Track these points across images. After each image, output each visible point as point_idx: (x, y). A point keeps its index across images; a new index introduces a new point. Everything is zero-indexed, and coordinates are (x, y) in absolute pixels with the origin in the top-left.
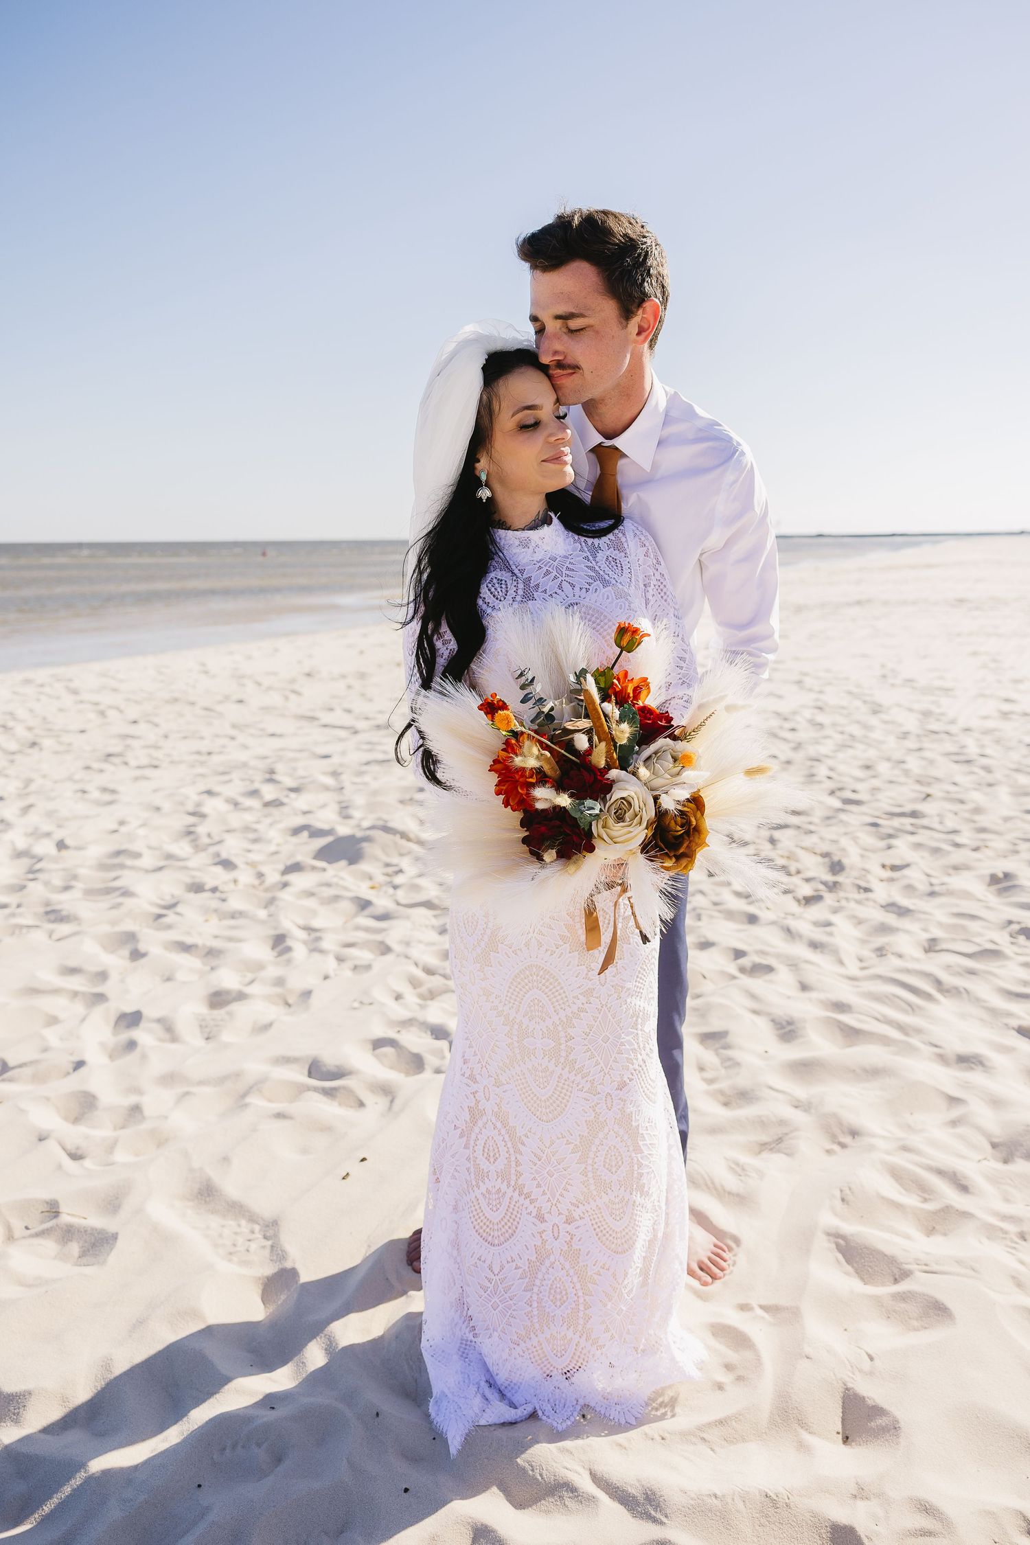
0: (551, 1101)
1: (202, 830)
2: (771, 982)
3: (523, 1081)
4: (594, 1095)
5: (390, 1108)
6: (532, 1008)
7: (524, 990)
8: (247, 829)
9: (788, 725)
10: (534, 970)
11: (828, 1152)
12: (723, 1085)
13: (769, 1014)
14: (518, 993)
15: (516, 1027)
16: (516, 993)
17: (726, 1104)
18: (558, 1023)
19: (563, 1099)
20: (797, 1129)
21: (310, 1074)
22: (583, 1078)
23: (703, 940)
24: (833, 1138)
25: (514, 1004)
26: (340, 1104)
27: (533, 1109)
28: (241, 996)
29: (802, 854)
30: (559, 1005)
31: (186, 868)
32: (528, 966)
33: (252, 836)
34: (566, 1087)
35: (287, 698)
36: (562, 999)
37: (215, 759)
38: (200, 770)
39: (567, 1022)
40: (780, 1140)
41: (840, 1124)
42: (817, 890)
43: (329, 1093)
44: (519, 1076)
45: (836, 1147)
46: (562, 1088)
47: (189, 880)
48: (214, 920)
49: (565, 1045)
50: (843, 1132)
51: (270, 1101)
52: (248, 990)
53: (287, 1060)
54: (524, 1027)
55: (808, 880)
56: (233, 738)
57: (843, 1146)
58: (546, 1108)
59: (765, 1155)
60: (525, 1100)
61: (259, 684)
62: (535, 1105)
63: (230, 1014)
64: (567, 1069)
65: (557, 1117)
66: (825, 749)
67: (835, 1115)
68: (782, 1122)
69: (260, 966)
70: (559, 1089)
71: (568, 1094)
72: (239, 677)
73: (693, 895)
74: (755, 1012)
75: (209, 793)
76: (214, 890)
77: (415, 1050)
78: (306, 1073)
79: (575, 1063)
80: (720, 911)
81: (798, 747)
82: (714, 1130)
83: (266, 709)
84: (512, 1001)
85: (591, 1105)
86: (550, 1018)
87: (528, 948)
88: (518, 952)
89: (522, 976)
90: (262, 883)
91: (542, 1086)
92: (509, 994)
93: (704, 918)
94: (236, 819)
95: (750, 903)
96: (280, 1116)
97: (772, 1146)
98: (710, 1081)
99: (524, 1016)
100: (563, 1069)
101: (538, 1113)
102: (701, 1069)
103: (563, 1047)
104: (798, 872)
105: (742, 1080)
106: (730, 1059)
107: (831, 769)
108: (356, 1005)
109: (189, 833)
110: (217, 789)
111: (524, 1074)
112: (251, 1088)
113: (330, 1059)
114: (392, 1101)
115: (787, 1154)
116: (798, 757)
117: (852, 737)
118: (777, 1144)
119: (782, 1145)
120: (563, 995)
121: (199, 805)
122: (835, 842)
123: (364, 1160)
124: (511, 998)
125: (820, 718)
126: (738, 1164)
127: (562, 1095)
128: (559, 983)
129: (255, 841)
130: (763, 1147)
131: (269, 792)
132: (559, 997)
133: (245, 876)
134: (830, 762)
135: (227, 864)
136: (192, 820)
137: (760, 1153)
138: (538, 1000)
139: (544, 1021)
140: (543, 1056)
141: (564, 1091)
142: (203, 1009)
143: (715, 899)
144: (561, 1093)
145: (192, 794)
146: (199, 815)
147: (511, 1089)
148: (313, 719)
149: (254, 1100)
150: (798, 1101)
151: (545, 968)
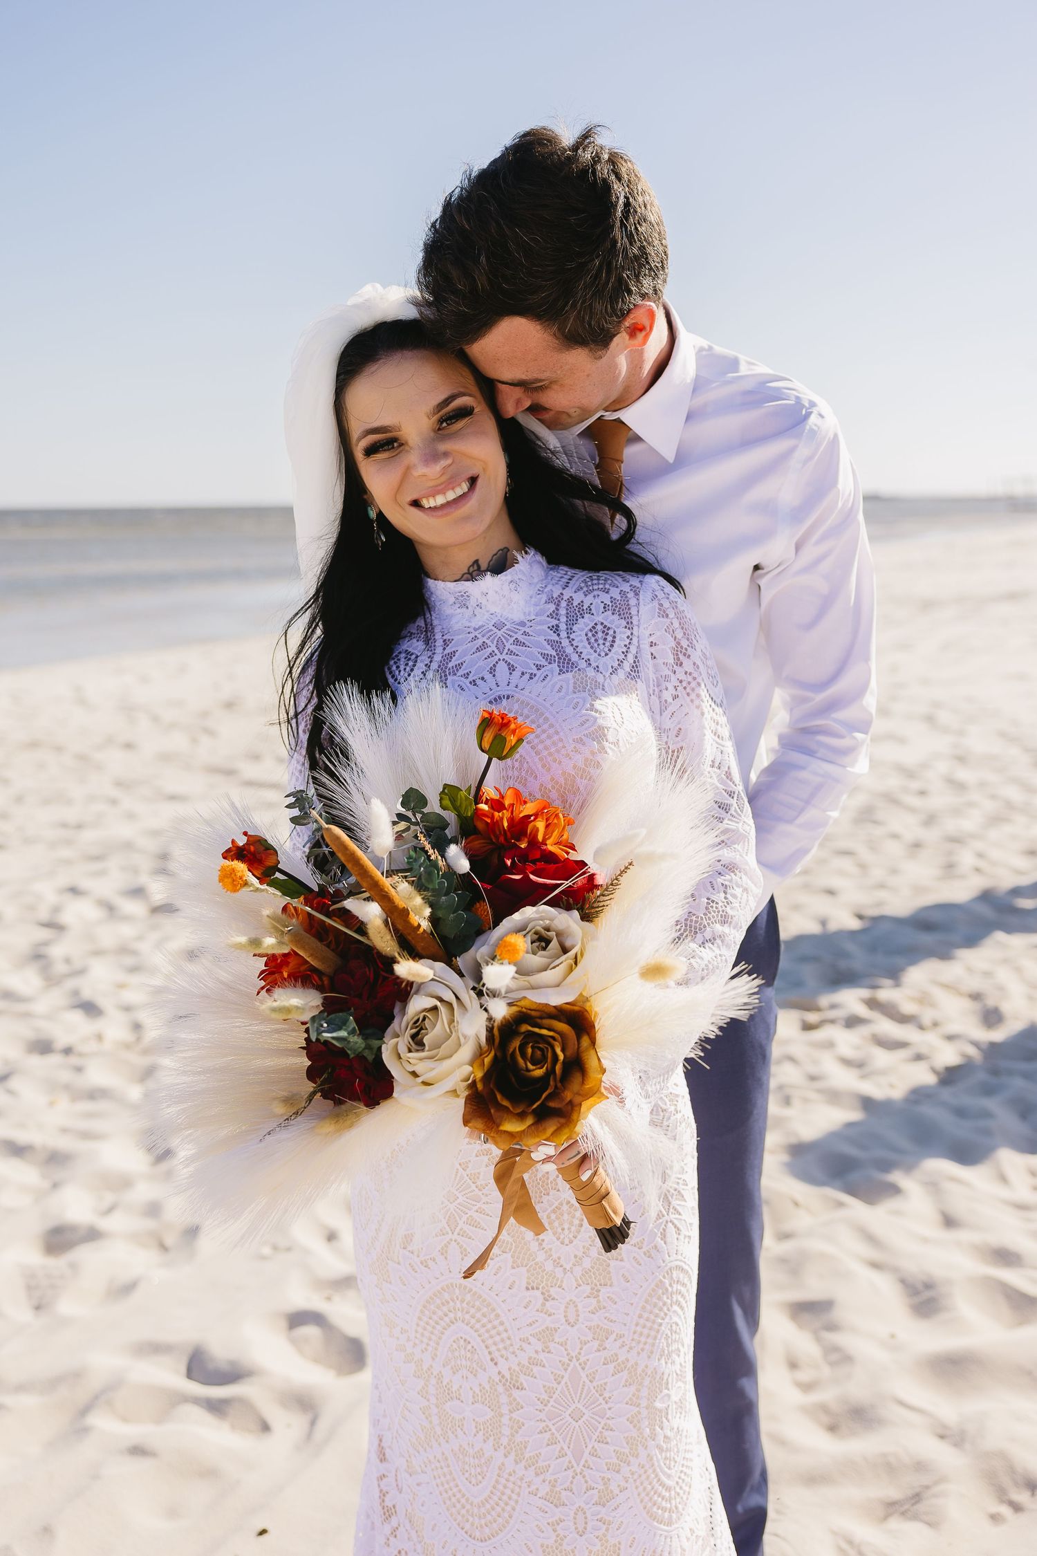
0: (488, 1506)
1: (57, 951)
2: (898, 1213)
3: (445, 1470)
4: (556, 1506)
5: (309, 1436)
6: (457, 1354)
7: (442, 1323)
8: (124, 950)
9: (915, 785)
10: (457, 1291)
11: (995, 1518)
12: (826, 1395)
13: (894, 1270)
14: (434, 1327)
15: (433, 1381)
16: (429, 1328)
17: (832, 1428)
18: (497, 1380)
19: (507, 1504)
20: (942, 1480)
21: (190, 1375)
22: (537, 1474)
23: (793, 1140)
24: (1001, 1495)
25: (428, 1345)
26: (233, 1427)
27: (459, 1518)
28: (93, 1235)
29: (940, 995)
30: (499, 1350)
31: (27, 1015)
32: (447, 1286)
33: (129, 961)
34: (511, 1485)
35: (194, 741)
36: (503, 1340)
37: (88, 836)
38: (65, 853)
39: (512, 1379)
40: (917, 1498)
41: (1012, 1470)
42: (964, 1055)
43: (217, 1407)
44: (439, 1461)
45: (1005, 1510)
46: (505, 1487)
47: (30, 1034)
48: (64, 1103)
49: (508, 1417)
50: (1016, 1484)
51: (125, 1419)
52: (104, 1224)
53: (155, 1349)
54: (444, 1384)
55: (950, 1038)
56: (114, 802)
57: (1017, 1508)
58: (480, 1518)
59: (895, 1523)
60: (448, 1502)
61: (156, 719)
62: (463, 1512)
63: (73, 1266)
64: (512, 1457)
65: (497, 1534)
66: (968, 824)
67: (1002, 1455)
68: (920, 1466)
69: (124, 1182)
70: (501, 1487)
71: (514, 1496)
72: (128, 709)
73: (779, 1062)
74: (875, 1266)
75: (74, 891)
76: (68, 1051)
77: (352, 1331)
78: (183, 1369)
79: (526, 1448)
80: (820, 1091)
81: (930, 820)
82: (813, 1479)
83: (165, 758)
84: (425, 1340)
85: (550, 1521)
86: (485, 1370)
87: (446, 1258)
88: (430, 1263)
89: (438, 1301)
90: (139, 1039)
91: (474, 1481)
92: (420, 1330)
93: (796, 1102)
94: (109, 935)
95: (863, 1077)
96: (138, 1451)
97: (906, 1507)
98: (807, 1387)
99: (444, 1366)
100: (506, 1456)
101: (467, 1526)
102: (793, 1365)
103: (505, 1420)
104: (935, 1024)
105: (857, 1389)
106: (836, 1349)
107: (980, 855)
108: (266, 1251)
109: (38, 957)
110: (85, 884)
111: (446, 1459)
112: (96, 1397)
113: (220, 1351)
114: (313, 1423)
115: (929, 1524)
116: (931, 836)
117: (1010, 805)
118: (913, 1505)
119: (921, 1507)
120: (504, 1335)
121: (57, 909)
122: (987, 974)
123: (263, 1532)
124: (422, 1335)
125: (963, 774)
126: (850, 1542)
127: (505, 1498)
128: (498, 1316)
129: (134, 969)
130: (892, 1508)
131: (158, 891)
132: (497, 1339)
133: (114, 1029)
134: (979, 845)
135: (90, 1009)
136: (45, 934)
137: (886, 1518)
138: (465, 1340)
139: (475, 1375)
140: (474, 1430)
141: (508, 1492)
142: (34, 1257)
143: (813, 1070)
144: (503, 1494)
145: (48, 892)
146: (54, 926)
147: (428, 1483)
148: (229, 773)
149: (101, 1422)
150: (945, 1427)
151: (474, 1290)
